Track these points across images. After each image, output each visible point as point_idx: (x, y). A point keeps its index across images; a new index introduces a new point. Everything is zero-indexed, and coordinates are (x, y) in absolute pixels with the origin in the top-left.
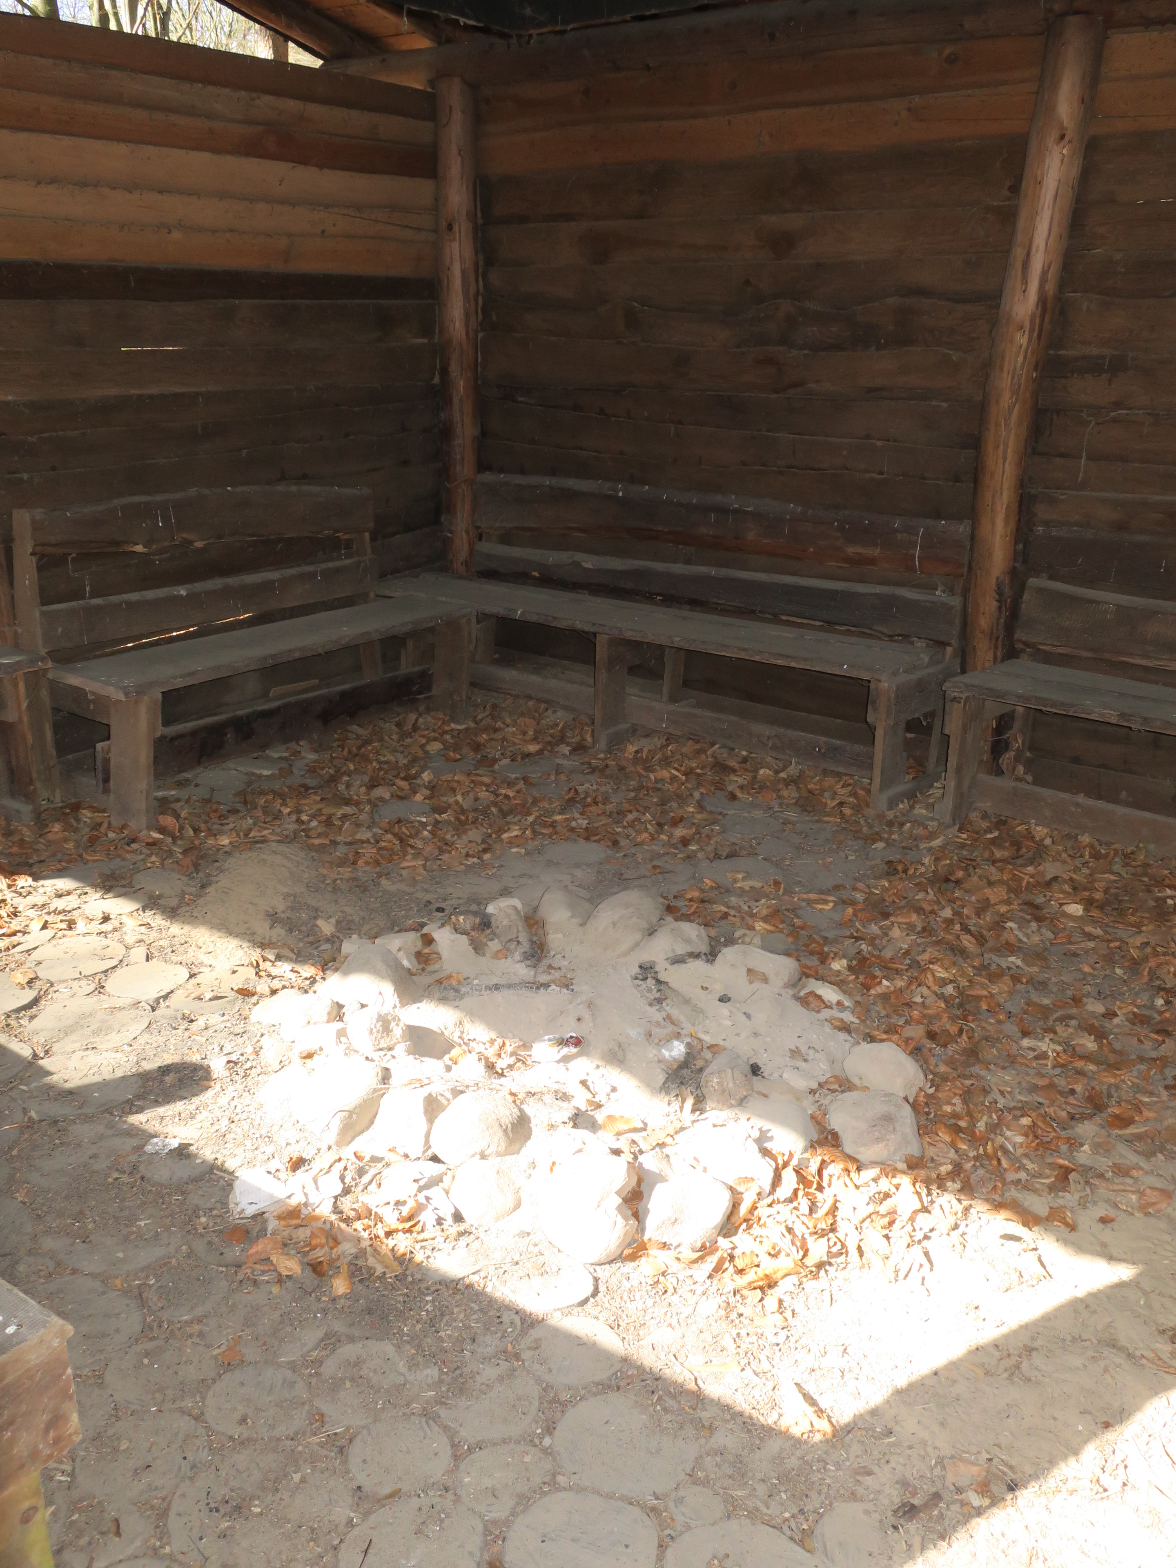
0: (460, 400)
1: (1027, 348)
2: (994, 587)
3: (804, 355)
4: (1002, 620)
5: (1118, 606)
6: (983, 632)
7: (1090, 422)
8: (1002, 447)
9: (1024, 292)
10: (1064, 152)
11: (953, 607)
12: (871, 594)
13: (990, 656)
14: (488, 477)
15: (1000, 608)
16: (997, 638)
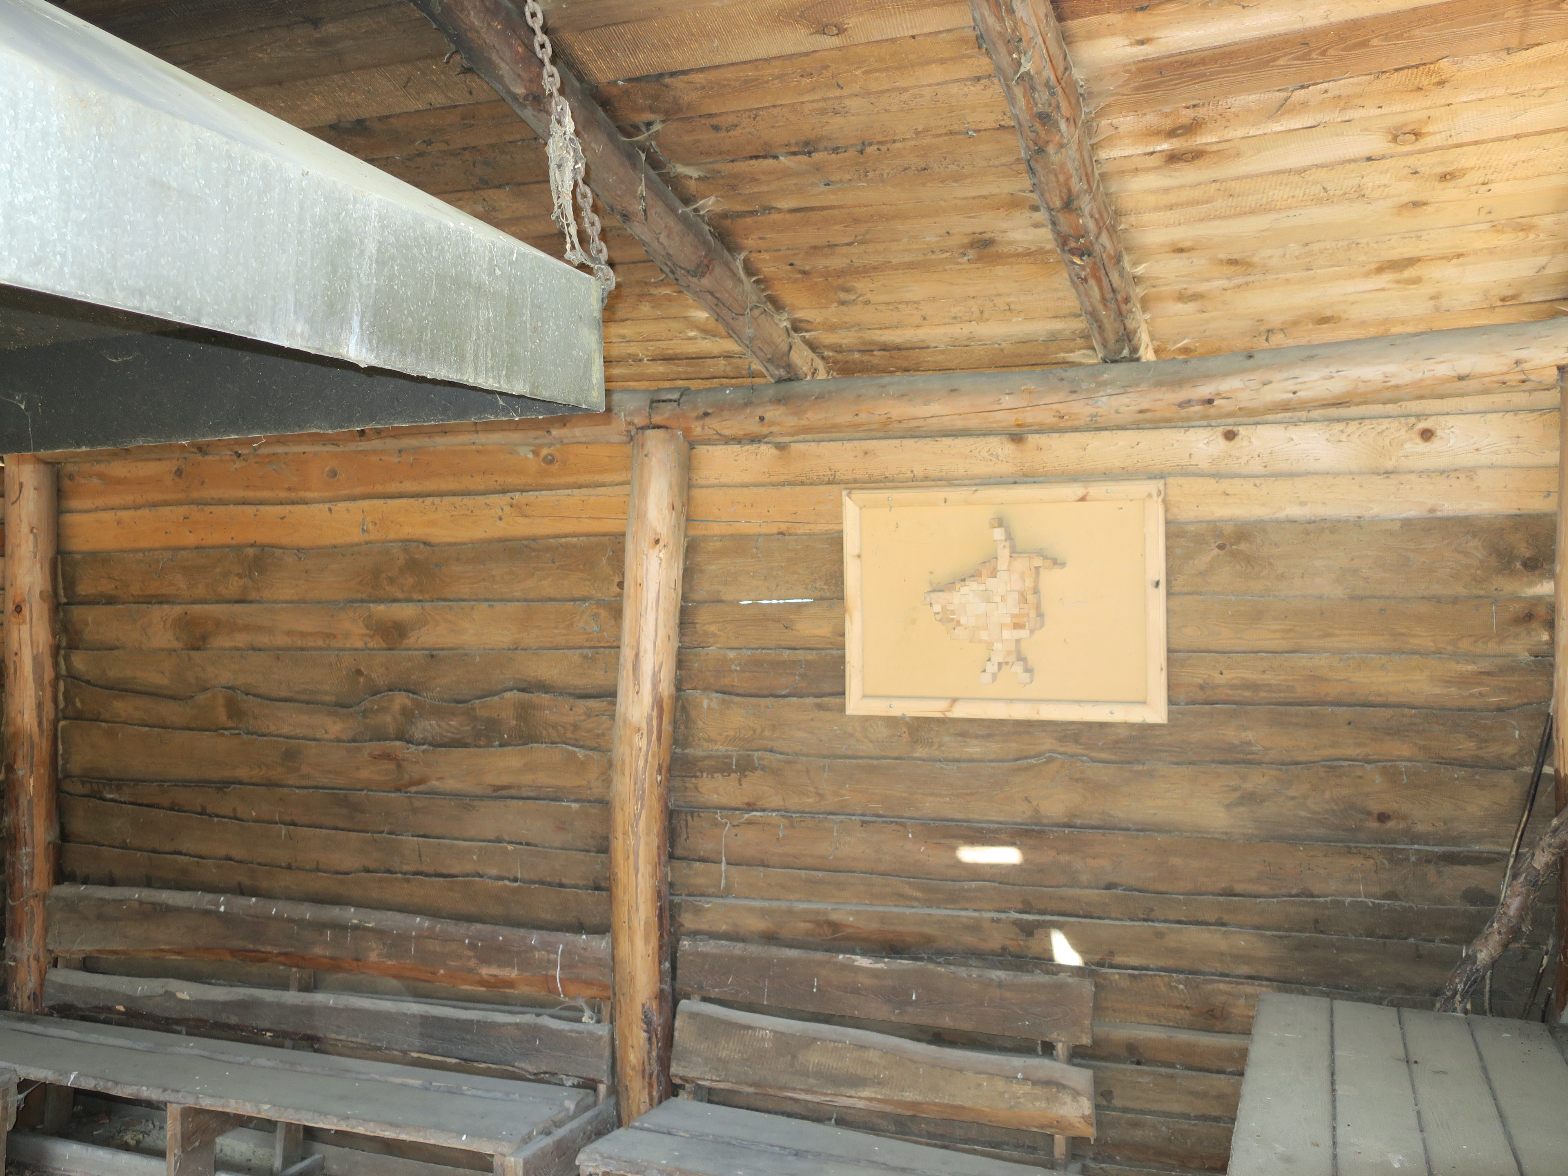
0: (29, 802)
1: (648, 751)
2: (641, 1015)
3: (424, 751)
4: (654, 1054)
5: (775, 1032)
6: (634, 1068)
7: (726, 823)
8: (632, 857)
9: (637, 693)
10: (661, 555)
11: (601, 1037)
12: (510, 1024)
13: (645, 1097)
14: (66, 890)
15: (650, 1039)
16: (651, 1076)
